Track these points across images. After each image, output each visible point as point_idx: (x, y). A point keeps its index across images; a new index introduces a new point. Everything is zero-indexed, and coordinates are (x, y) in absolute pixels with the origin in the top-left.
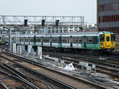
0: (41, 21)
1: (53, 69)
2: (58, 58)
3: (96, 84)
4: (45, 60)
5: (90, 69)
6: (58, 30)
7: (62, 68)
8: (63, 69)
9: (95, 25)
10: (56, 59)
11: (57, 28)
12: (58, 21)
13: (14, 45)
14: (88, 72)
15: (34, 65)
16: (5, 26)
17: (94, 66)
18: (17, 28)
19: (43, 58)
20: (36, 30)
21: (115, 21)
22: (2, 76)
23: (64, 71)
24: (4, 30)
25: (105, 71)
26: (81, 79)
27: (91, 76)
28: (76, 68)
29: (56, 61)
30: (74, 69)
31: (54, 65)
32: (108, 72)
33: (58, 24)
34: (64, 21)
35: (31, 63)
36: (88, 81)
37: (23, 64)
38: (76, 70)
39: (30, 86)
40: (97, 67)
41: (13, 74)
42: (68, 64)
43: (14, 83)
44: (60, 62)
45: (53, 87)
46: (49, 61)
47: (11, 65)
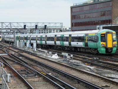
0: (35, 26)
1: (44, 57)
2: (47, 50)
3: (74, 67)
4: (38, 51)
5: (69, 57)
7: (50, 57)
9: (69, 28)
10: (46, 51)
11: (45, 31)
12: (46, 26)
13: (18, 42)
14: (68, 60)
15: (31, 55)
16: (11, 29)
17: (72, 56)
18: (19, 31)
19: (37, 50)
20: (31, 31)
21: (82, 25)
22: (11, 63)
24: (10, 32)
25: (78, 58)
26: (64, 64)
27: (70, 62)
28: (60, 57)
30: (58, 57)
31: (44, 55)
32: (80, 59)
33: (46, 28)
34: (50, 26)
35: (29, 54)
36: (68, 65)
37: (24, 54)
38: (59, 58)
39: (31, 69)
40: (73, 56)
41: (18, 61)
42: (54, 54)
43: (20, 67)
44: (49, 53)
46: (41, 52)
47: (16, 55)
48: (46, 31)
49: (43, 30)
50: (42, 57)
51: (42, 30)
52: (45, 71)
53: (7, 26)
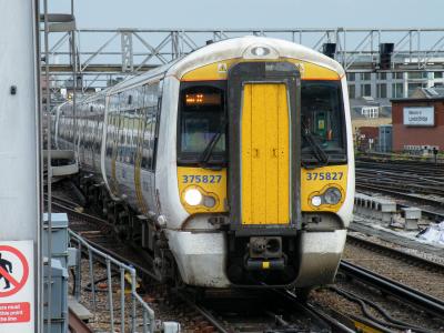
1: (373, 239)
2: (394, 196)
6: (384, 86)
7: (411, 235)
8: (417, 240)
10: (388, 203)
11: (384, 77)
12: (388, 48)
23: (423, 248)
29: (384, 209)
31: (378, 226)
33: (388, 61)
42: (438, 222)
44: (403, 214)
45: (384, 310)
48: (390, 81)
49: (373, 76)
50: (364, 237)
51: (367, 76)
52: (382, 320)
53: (155, 53)
